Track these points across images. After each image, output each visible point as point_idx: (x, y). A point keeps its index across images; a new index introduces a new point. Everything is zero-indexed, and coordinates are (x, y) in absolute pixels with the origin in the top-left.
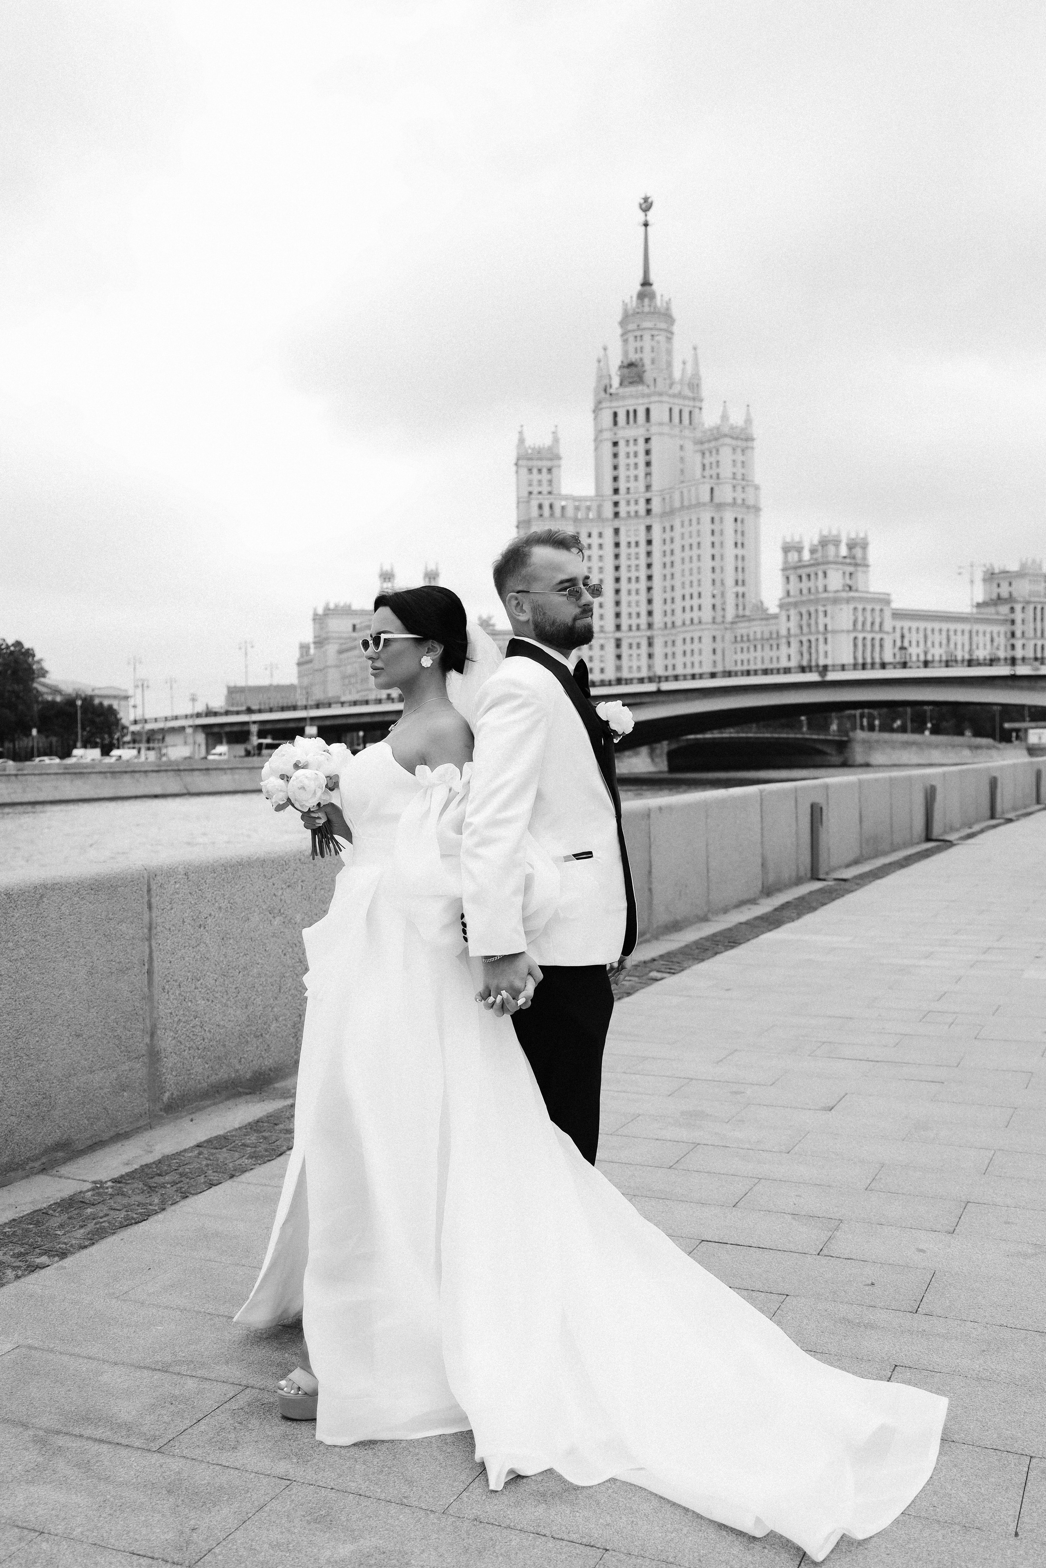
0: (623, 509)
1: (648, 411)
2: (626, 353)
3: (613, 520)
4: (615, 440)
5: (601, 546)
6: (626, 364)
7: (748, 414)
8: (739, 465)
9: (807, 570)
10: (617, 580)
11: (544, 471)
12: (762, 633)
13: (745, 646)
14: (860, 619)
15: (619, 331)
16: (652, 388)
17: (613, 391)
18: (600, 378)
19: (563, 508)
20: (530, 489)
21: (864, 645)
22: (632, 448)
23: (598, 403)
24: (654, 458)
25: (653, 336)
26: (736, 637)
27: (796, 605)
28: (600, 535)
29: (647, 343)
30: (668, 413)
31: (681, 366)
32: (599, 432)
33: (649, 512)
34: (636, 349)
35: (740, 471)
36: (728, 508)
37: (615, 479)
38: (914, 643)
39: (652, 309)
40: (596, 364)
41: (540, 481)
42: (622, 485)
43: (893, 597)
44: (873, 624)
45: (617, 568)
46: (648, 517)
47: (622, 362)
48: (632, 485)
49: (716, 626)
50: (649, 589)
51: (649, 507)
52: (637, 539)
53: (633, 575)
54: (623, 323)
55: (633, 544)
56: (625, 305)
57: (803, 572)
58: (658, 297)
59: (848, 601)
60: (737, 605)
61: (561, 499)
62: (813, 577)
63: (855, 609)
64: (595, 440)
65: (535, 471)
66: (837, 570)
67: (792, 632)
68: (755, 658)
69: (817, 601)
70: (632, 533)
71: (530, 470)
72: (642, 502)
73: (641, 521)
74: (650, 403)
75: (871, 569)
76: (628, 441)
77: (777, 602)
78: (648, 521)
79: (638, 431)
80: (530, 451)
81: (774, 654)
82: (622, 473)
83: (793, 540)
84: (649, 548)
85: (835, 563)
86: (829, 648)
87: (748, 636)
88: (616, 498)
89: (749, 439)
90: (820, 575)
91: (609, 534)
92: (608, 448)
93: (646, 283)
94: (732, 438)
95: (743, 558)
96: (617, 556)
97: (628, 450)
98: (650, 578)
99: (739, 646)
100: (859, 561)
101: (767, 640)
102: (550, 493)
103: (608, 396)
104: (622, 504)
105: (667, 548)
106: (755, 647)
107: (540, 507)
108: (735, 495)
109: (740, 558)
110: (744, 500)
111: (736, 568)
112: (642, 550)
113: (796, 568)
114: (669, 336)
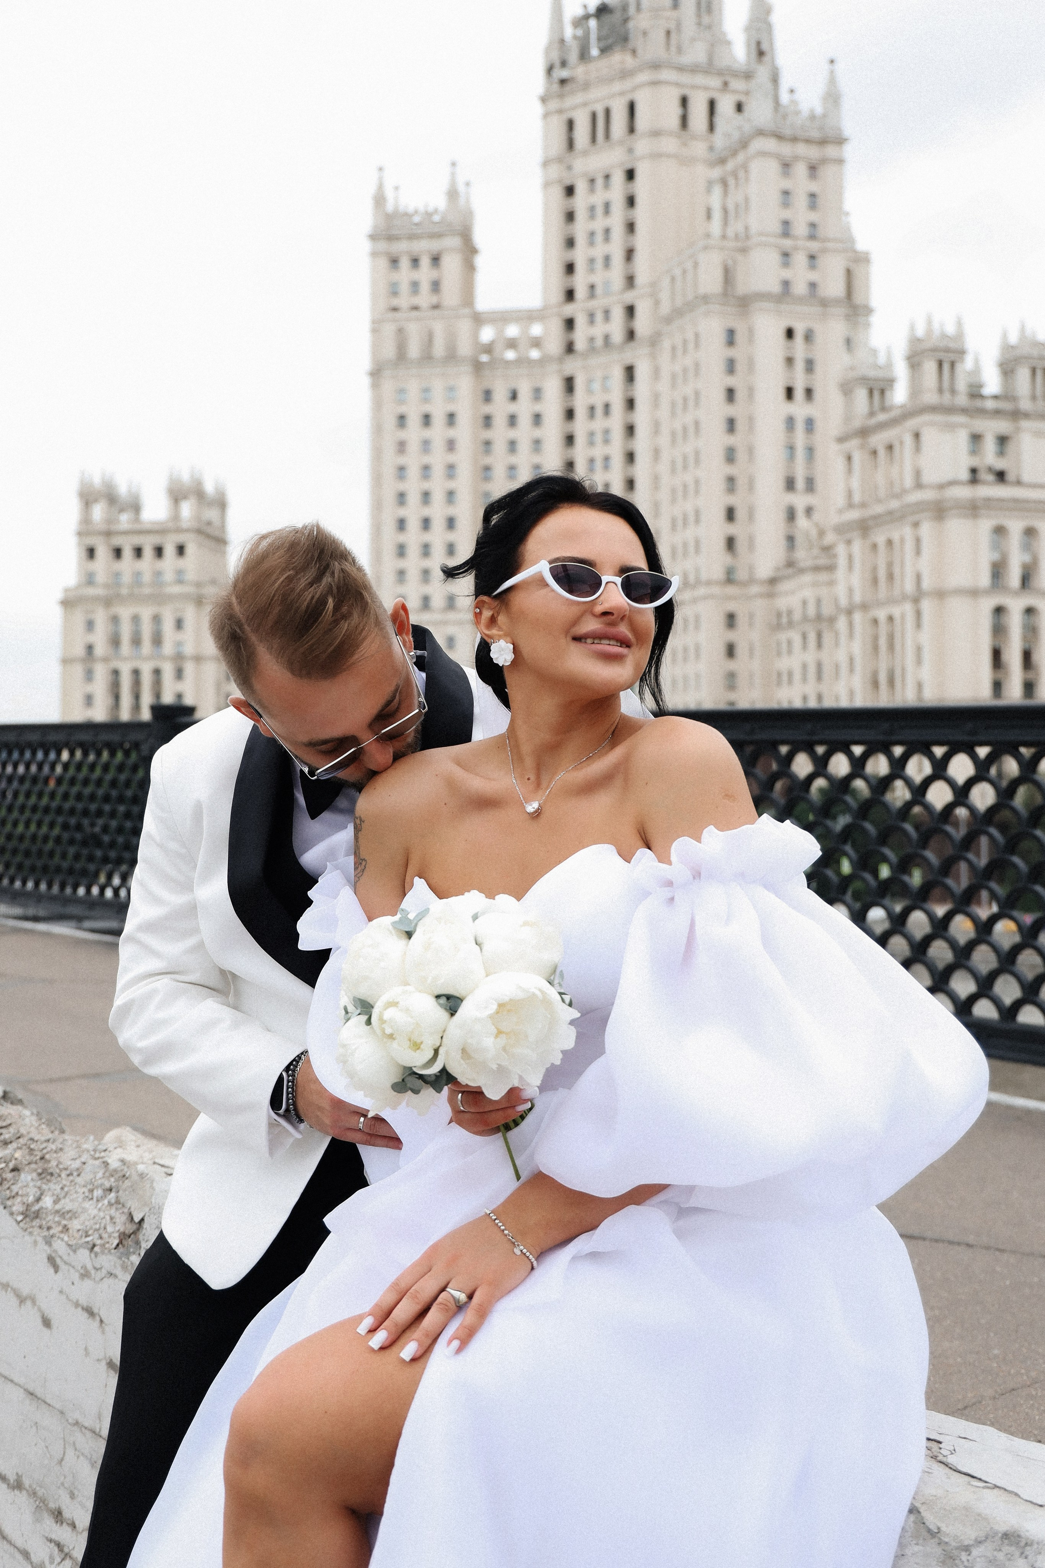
0: (581, 333)
1: (632, 108)
3: (560, 360)
4: (568, 183)
5: (537, 419)
6: (595, 8)
7: (832, 80)
8: (800, 201)
9: (886, 436)
11: (425, 262)
12: (819, 601)
13: (795, 635)
16: (640, 54)
20: (393, 302)
22: (599, 197)
24: (642, 211)
26: (775, 616)
27: (865, 526)
28: (537, 393)
30: (677, 111)
32: (545, 168)
33: (631, 335)
35: (801, 217)
36: (769, 305)
37: (570, 268)
41: (415, 284)
42: (580, 282)
45: (570, 465)
46: (629, 347)
48: (598, 278)
49: (731, 590)
51: (631, 324)
52: (607, 398)
53: (600, 479)
55: (599, 411)
57: (884, 440)
59: (973, 509)
62: (898, 449)
63: (1000, 531)
65: (405, 263)
66: (951, 427)
67: (859, 597)
69: (903, 515)
71: (394, 262)
72: (618, 314)
73: (615, 357)
74: (637, 89)
76: (592, 181)
77: (837, 524)
78: (629, 356)
79: (612, 157)
80: (398, 221)
82: (582, 254)
84: (630, 418)
85: (950, 410)
86: (925, 637)
88: (569, 310)
89: (832, 140)
91: (553, 388)
92: (557, 203)
94: (779, 137)
95: (810, 424)
96: (570, 439)
97: (592, 200)
99: (783, 636)
100: (1025, 405)
102: (436, 307)
103: (556, 87)
104: (581, 322)
106: (804, 637)
108: (786, 274)
109: (800, 427)
110: (813, 285)
111: (791, 448)
112: (616, 421)
113: (864, 433)
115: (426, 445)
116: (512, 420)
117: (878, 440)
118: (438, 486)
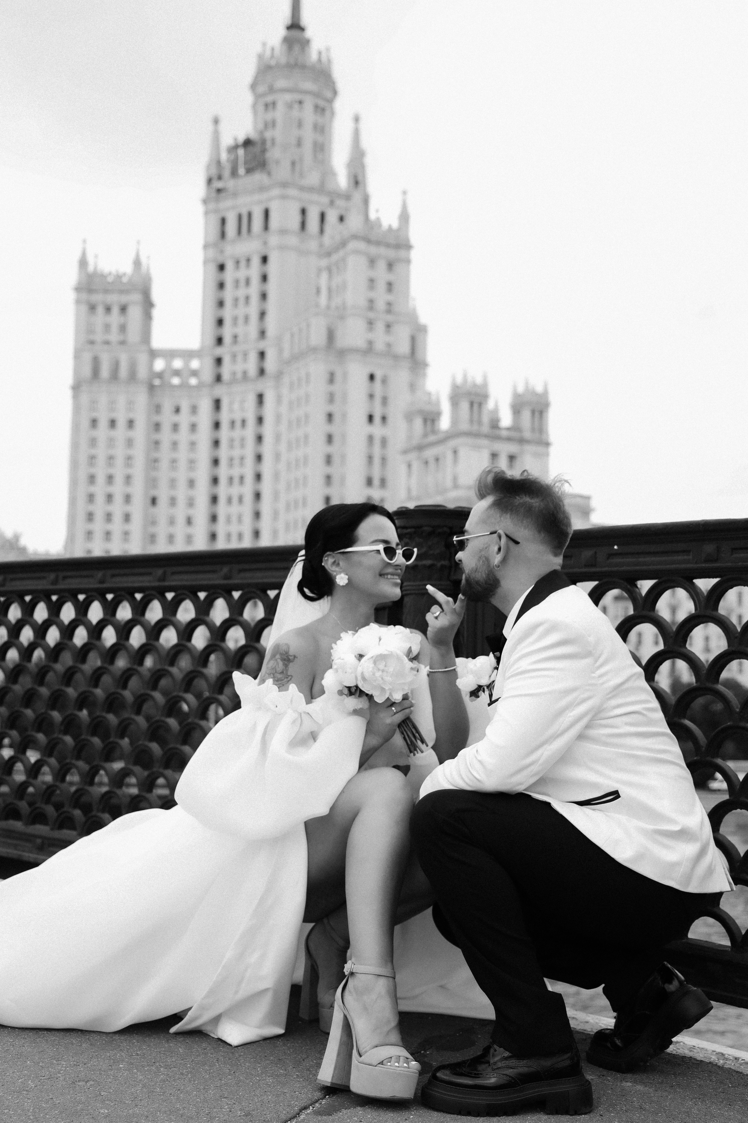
0: (227, 369)
1: (267, 213)
3: (211, 386)
4: (220, 262)
5: (193, 427)
6: (240, 142)
7: (404, 206)
8: (381, 286)
10: (215, 481)
11: (115, 310)
15: (250, 99)
16: (273, 176)
22: (242, 274)
24: (272, 286)
25: (291, 101)
28: (194, 409)
29: (282, 112)
30: (298, 218)
33: (262, 372)
35: (381, 298)
36: (358, 357)
37: (220, 322)
41: (107, 326)
42: (227, 332)
46: (260, 380)
47: (237, 140)
48: (240, 330)
50: (257, 495)
51: (262, 364)
52: (243, 415)
53: (237, 472)
54: (253, 87)
55: (238, 424)
56: (263, 58)
57: (432, 455)
58: (311, 46)
65: (100, 310)
66: (478, 447)
70: (236, 406)
71: (92, 308)
72: (253, 357)
73: (251, 386)
74: (270, 200)
75: (552, 450)
76: (238, 262)
79: (252, 246)
82: (228, 312)
84: (259, 430)
85: (477, 435)
88: (219, 351)
89: (404, 246)
91: (205, 406)
92: (213, 275)
93: (295, 26)
94: (368, 241)
95: (384, 442)
96: (218, 444)
97: (237, 275)
100: (527, 434)
102: (122, 343)
103: (214, 194)
104: (226, 361)
108: (370, 336)
109: (377, 443)
110: (389, 345)
111: (371, 457)
112: (250, 432)
113: (420, 448)
114: (321, 103)
115: (111, 442)
116: (175, 427)
117: (430, 453)
118: (119, 471)
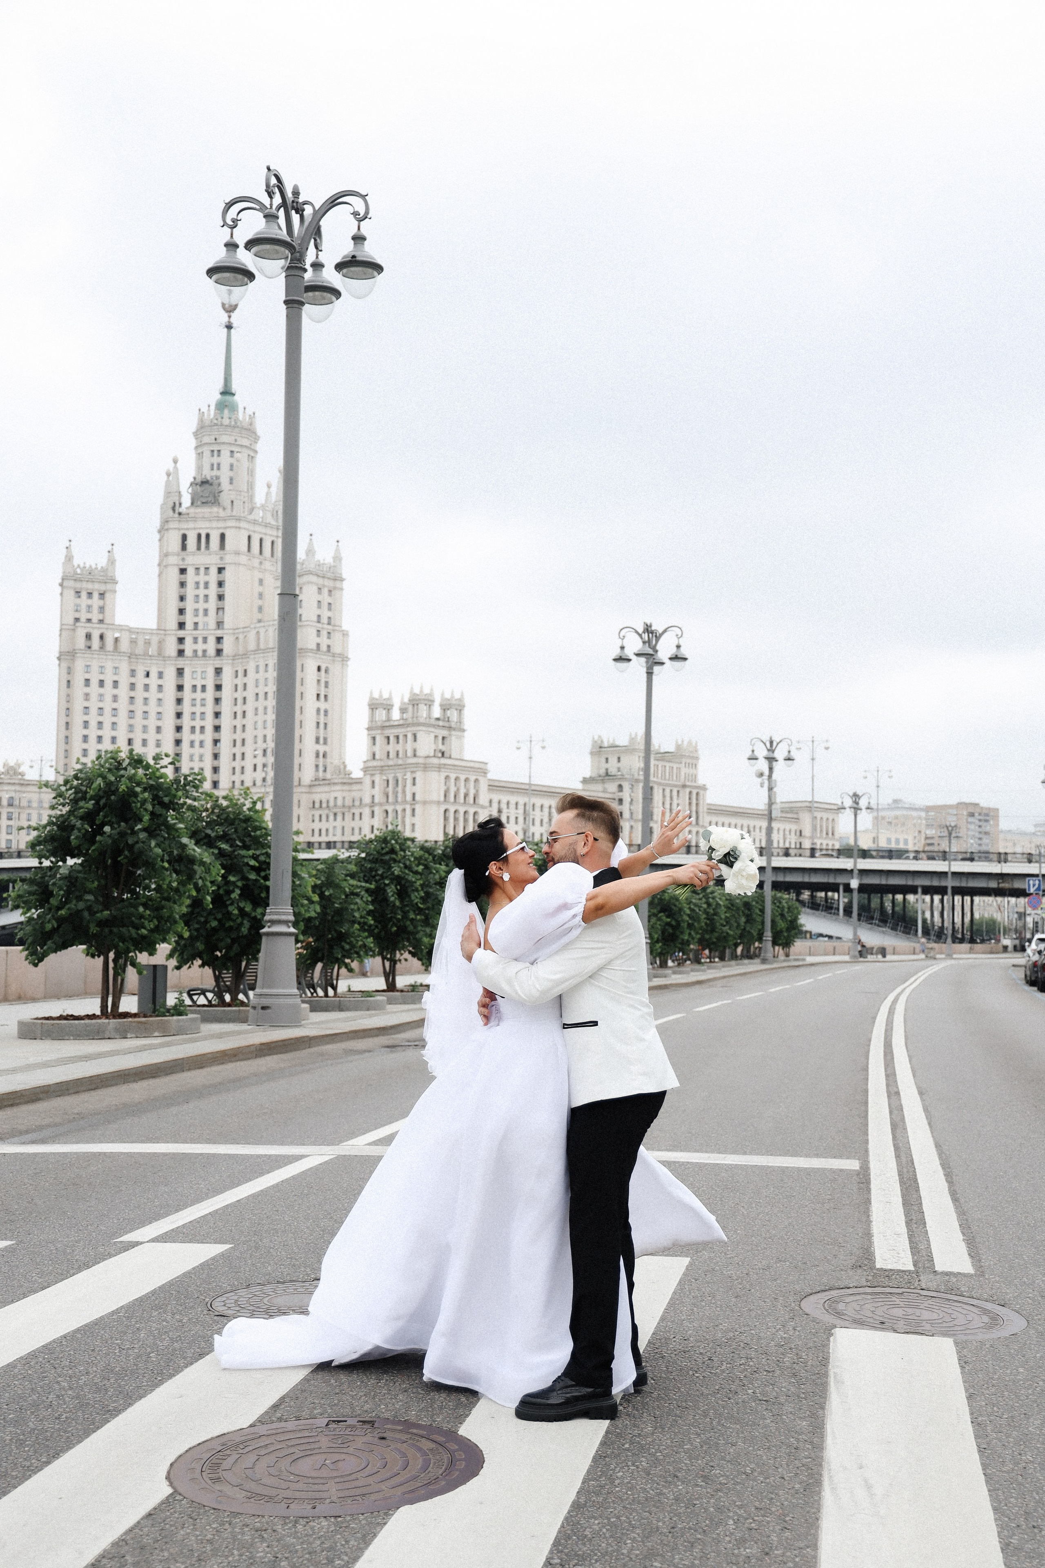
0: (188, 647)
1: (223, 536)
2: (199, 468)
3: (175, 659)
4: (182, 567)
5: (161, 688)
6: (199, 480)
7: (337, 550)
8: (325, 606)
9: (396, 731)
10: (179, 729)
11: (96, 596)
12: (343, 799)
13: (324, 813)
14: (453, 789)
15: (193, 443)
16: (229, 511)
17: (181, 510)
18: (168, 494)
19: (116, 640)
20: (77, 615)
21: (456, 819)
22: (202, 578)
23: (165, 522)
24: (228, 590)
25: (232, 452)
26: (314, 803)
27: (382, 769)
28: (160, 675)
29: (225, 459)
30: (246, 541)
31: (266, 489)
32: (164, 555)
33: (219, 652)
34: (212, 465)
35: (325, 614)
36: (310, 654)
37: (181, 611)
38: (512, 820)
39: (233, 423)
40: (166, 477)
41: (89, 607)
42: (189, 619)
43: (489, 767)
44: (466, 795)
45: (179, 715)
46: (218, 658)
47: (195, 478)
48: (200, 619)
50: (216, 742)
51: (220, 647)
52: (204, 682)
53: (198, 724)
54: (196, 434)
55: (199, 688)
56: (201, 413)
57: (391, 733)
58: (241, 410)
59: (439, 768)
60: (317, 766)
61: (113, 629)
62: (401, 738)
63: (447, 778)
64: (159, 565)
65: (84, 594)
66: (428, 732)
67: (377, 800)
68: (335, 827)
69: (404, 767)
70: (198, 675)
71: (78, 593)
72: (212, 641)
73: (211, 662)
74: (226, 528)
75: (466, 734)
76: (197, 569)
77: (362, 766)
78: (218, 663)
79: (211, 559)
80: (79, 571)
81: (356, 824)
82: (189, 605)
83: (381, 696)
84: (218, 694)
85: (426, 725)
86: (416, 819)
87: (328, 802)
88: (181, 634)
89: (338, 579)
90: (410, 736)
91: (170, 673)
92: (173, 576)
93: (227, 392)
94: (318, 575)
95: (326, 712)
96: (179, 701)
97: (197, 579)
98: (217, 728)
99: (317, 813)
100: (453, 725)
101: (349, 807)
102: (101, 621)
103: (176, 515)
104: (188, 641)
105: (239, 695)
106: (335, 814)
107: (88, 636)
108: (318, 640)
109: (322, 712)
110: (329, 646)
111: (318, 723)
112: (209, 695)
113: (382, 728)
114: (252, 454)
115: (101, 697)
116: (146, 687)
118: (107, 720)
